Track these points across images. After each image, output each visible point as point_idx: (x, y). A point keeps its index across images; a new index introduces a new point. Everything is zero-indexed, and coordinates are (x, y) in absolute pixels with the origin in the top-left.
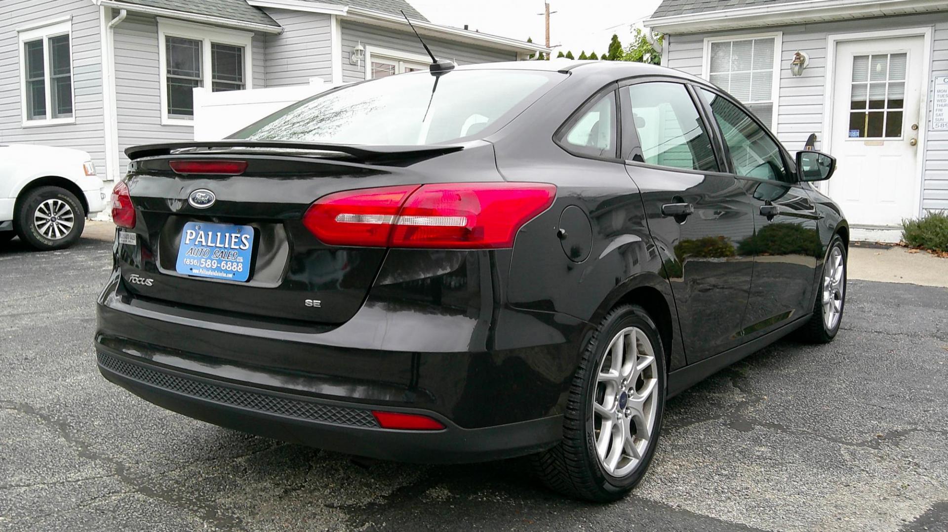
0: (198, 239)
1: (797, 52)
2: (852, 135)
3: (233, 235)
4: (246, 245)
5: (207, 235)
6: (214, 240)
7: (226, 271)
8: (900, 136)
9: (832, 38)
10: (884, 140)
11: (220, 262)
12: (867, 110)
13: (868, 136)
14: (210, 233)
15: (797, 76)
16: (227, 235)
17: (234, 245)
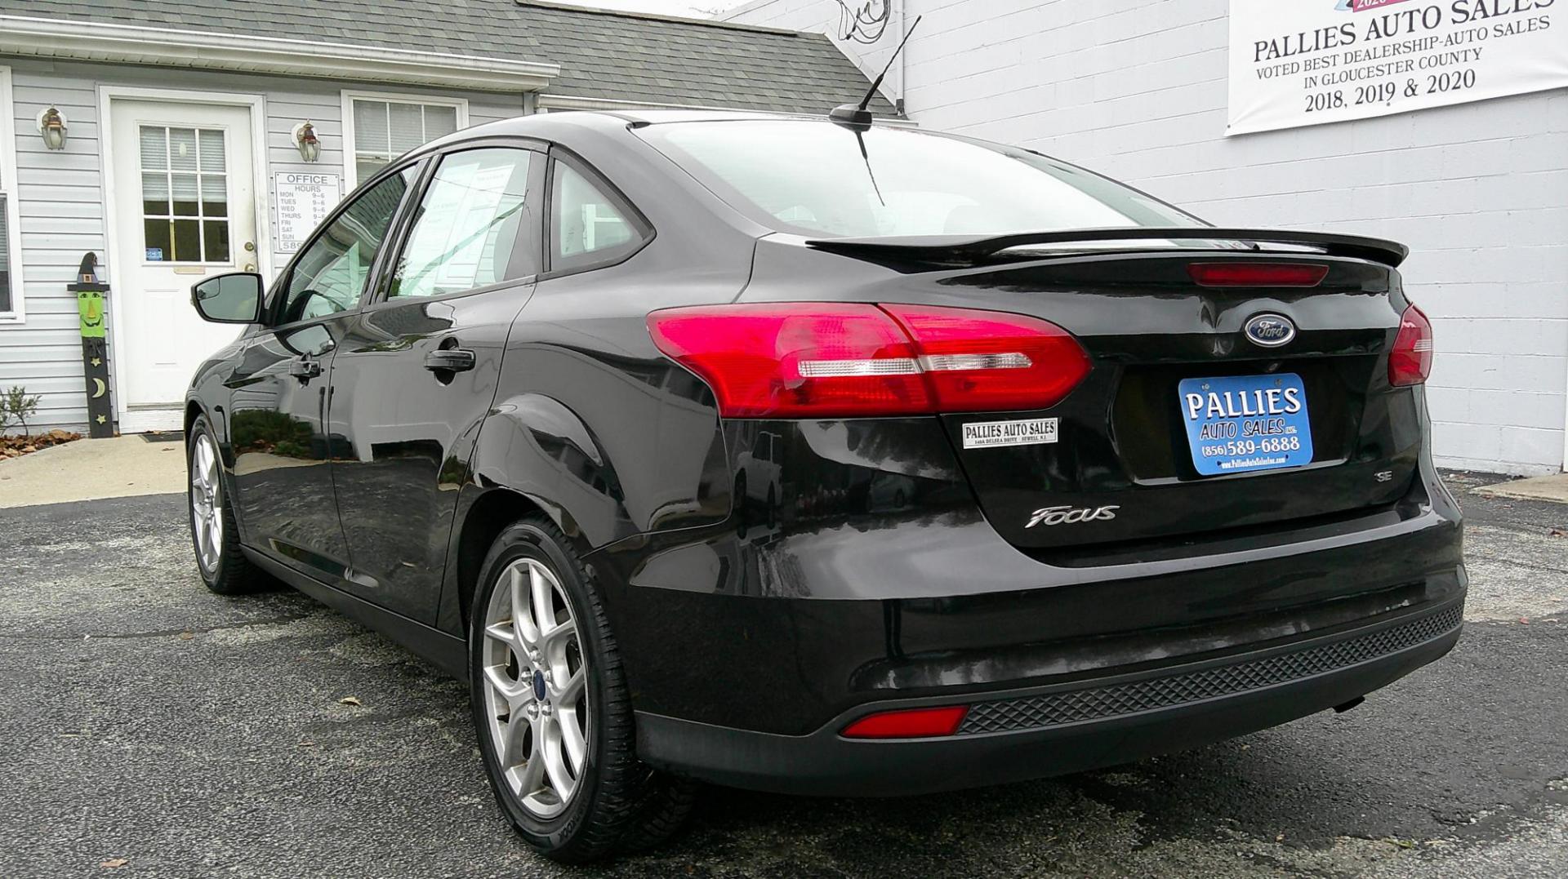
0: (1210, 408)
1: (50, 107)
2: (150, 257)
3: (1270, 392)
4: (1295, 406)
5: (1223, 399)
6: (1237, 405)
7: (1273, 455)
8: (228, 261)
9: (106, 91)
10: (205, 266)
11: (1258, 443)
12: (172, 217)
13: (177, 259)
14: (1228, 394)
15: (54, 151)
16: (1259, 393)
17: (1275, 408)
